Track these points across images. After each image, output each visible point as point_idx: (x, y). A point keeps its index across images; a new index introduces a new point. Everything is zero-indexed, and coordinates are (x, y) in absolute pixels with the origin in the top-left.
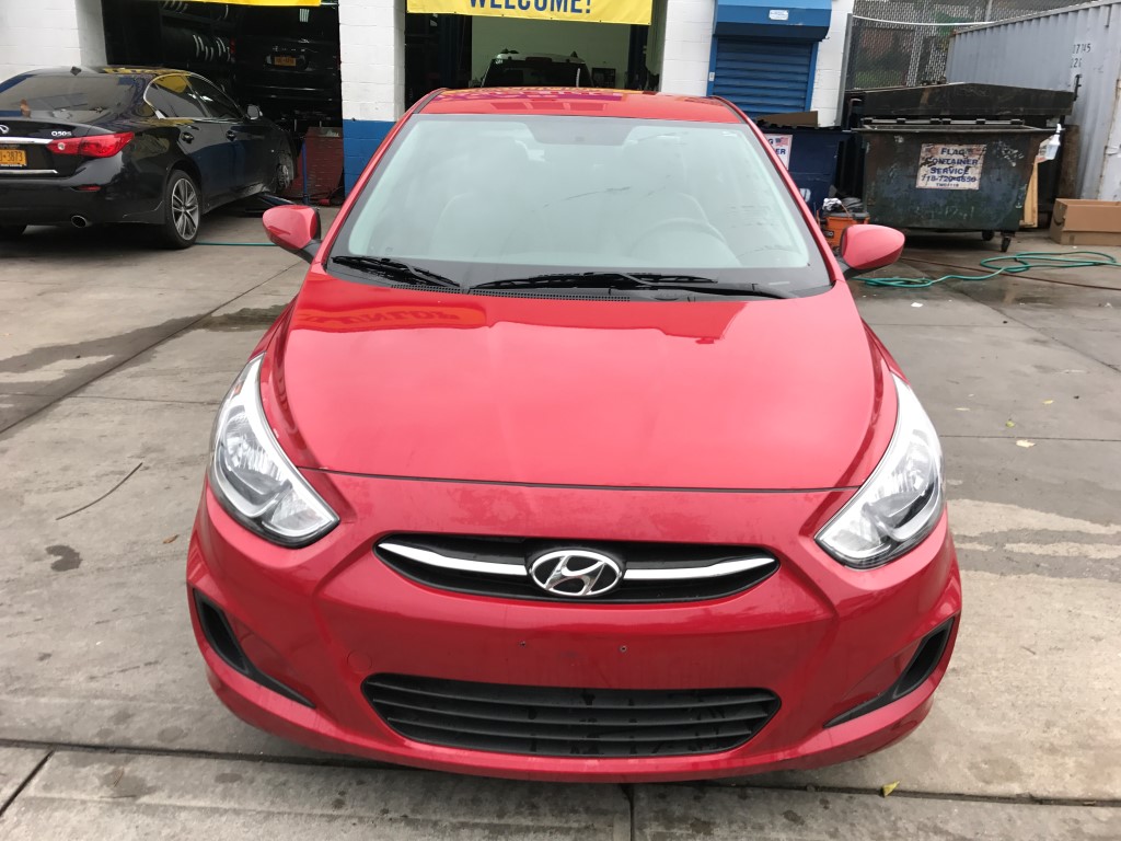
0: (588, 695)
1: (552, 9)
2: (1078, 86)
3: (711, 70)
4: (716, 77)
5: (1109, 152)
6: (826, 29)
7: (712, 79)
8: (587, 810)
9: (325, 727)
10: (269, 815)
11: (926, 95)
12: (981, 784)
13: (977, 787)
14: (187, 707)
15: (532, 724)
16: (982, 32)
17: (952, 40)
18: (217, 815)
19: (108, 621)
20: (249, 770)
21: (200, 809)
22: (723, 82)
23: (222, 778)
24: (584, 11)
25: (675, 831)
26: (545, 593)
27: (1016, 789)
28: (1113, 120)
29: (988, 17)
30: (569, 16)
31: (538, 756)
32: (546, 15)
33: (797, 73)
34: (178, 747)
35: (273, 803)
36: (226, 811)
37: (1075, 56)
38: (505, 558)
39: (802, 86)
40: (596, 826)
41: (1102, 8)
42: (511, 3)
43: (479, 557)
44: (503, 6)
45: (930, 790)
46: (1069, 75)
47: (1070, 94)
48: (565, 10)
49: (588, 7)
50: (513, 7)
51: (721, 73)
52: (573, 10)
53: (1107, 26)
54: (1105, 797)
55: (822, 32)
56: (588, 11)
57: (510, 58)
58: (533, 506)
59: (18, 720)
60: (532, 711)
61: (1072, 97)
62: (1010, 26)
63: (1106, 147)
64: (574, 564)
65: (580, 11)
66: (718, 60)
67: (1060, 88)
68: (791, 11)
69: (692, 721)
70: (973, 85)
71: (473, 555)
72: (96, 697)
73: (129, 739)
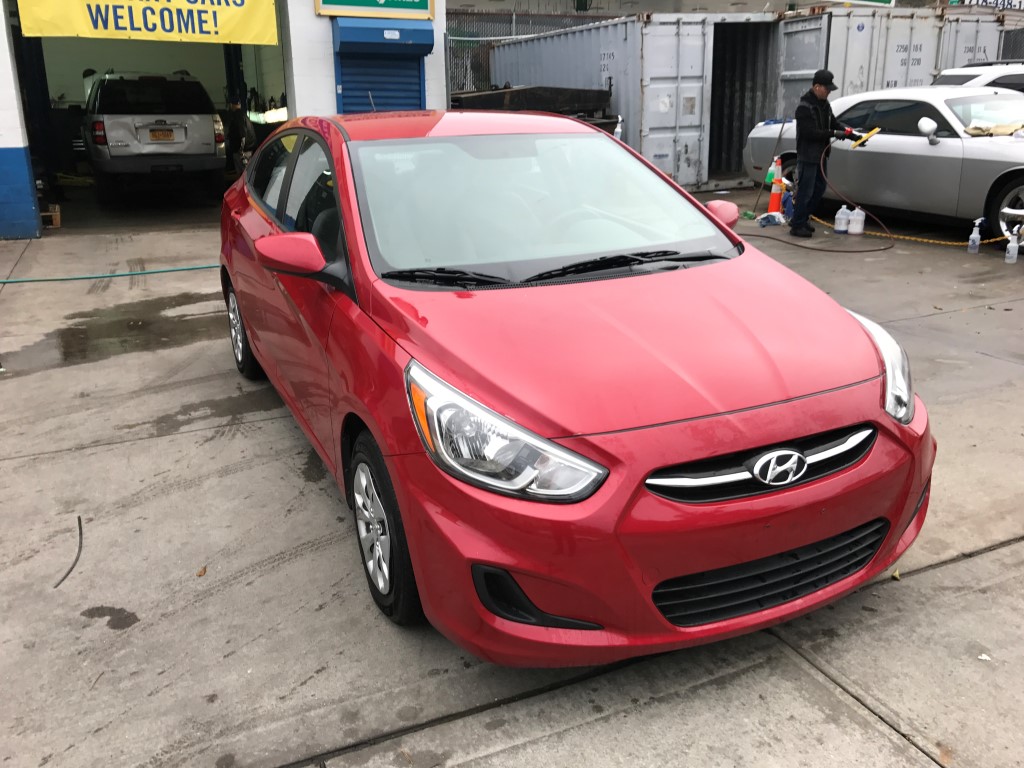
0: (793, 554)
1: (180, 31)
2: (611, 86)
3: (337, 83)
4: (343, 89)
5: (643, 134)
6: (431, 46)
7: (340, 91)
8: (757, 649)
9: (618, 640)
10: (560, 735)
11: (507, 97)
12: (935, 556)
13: (935, 559)
14: (397, 690)
15: (766, 586)
16: (518, 46)
17: (491, 52)
18: (521, 750)
19: (233, 652)
20: (504, 713)
21: (503, 751)
22: (350, 93)
23: (490, 726)
24: (213, 33)
25: (819, 641)
26: (768, 487)
27: (953, 553)
28: (642, 109)
29: (514, 33)
30: (197, 38)
31: (766, 609)
32: (175, 37)
33: (411, 84)
34: (425, 720)
35: (551, 727)
36: (524, 745)
37: (602, 63)
38: (733, 470)
39: (417, 94)
40: (773, 655)
41: (619, 26)
42: (136, 26)
43: (717, 473)
44: (129, 27)
45: (915, 568)
46: (600, 77)
47: (606, 92)
48: (194, 31)
49: (216, 29)
50: (139, 29)
51: (348, 86)
52: (202, 31)
53: (626, 39)
54: (997, 543)
55: (428, 48)
56: (217, 33)
57: (121, 78)
58: (740, 426)
59: (256, 753)
60: (761, 577)
61: (608, 94)
62: (542, 40)
63: (641, 131)
64: (781, 460)
65: (209, 33)
66: (342, 74)
67: (595, 87)
68: (402, 31)
69: (849, 553)
70: (540, 88)
71: (712, 472)
72: (309, 710)
73: (377, 729)
